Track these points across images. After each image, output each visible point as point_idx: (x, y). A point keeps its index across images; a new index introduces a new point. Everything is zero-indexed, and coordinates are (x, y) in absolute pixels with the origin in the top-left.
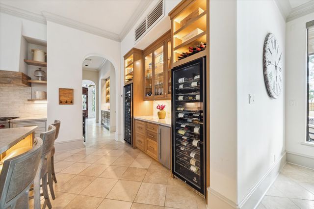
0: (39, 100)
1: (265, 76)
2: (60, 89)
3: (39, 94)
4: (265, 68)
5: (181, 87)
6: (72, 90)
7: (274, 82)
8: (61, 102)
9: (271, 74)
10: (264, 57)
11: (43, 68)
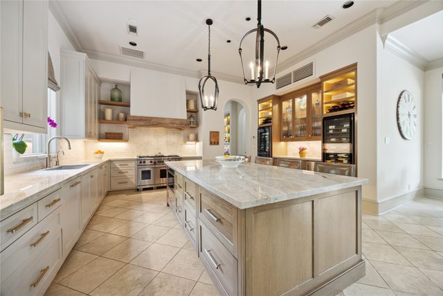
0: (192, 141)
1: (398, 124)
2: (211, 132)
3: (192, 136)
4: (398, 119)
5: (331, 132)
6: (218, 132)
7: (407, 128)
8: (211, 143)
9: (404, 122)
10: (397, 111)
11: (194, 115)
